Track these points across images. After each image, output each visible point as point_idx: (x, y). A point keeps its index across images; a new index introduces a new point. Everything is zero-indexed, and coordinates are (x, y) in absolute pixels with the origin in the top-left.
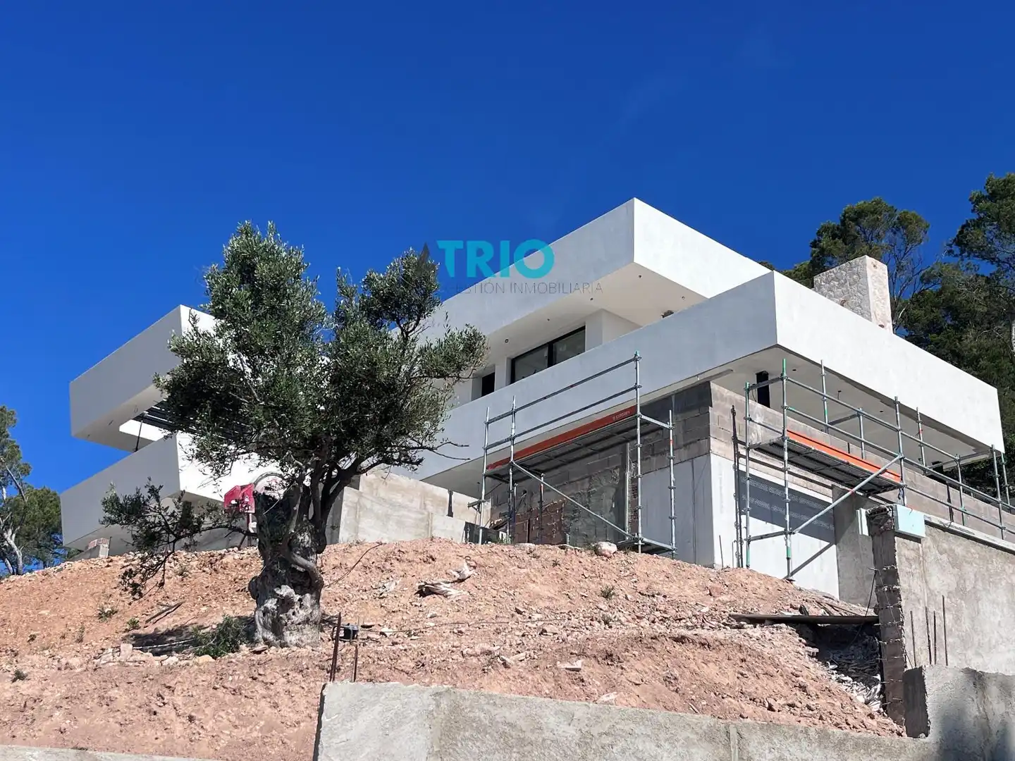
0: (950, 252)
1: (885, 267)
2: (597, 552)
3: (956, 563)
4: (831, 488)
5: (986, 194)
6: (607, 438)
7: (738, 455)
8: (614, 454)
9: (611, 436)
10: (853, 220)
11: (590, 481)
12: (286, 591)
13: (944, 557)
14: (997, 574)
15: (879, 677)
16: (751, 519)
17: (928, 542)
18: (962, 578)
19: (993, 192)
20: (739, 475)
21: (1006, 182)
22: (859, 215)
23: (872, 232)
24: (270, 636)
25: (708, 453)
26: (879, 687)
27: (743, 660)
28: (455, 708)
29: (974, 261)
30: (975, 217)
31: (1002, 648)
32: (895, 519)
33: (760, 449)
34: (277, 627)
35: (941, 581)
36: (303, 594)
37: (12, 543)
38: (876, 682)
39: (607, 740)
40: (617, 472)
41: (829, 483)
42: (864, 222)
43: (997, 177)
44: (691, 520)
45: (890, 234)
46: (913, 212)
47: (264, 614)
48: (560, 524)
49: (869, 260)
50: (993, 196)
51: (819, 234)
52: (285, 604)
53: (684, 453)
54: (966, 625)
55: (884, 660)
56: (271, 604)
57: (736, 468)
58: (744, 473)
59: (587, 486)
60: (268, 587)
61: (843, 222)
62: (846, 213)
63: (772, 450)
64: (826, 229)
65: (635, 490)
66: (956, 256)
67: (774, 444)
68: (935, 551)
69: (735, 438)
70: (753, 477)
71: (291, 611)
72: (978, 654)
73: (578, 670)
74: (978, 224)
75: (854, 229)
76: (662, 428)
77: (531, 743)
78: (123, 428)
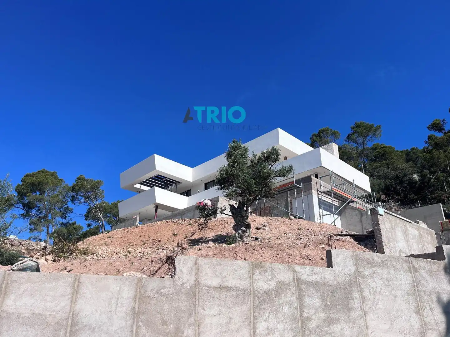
0: (346, 141)
1: (337, 145)
2: (290, 219)
3: (390, 221)
4: (338, 202)
5: (355, 126)
6: (285, 190)
7: (318, 194)
8: (285, 194)
9: (286, 189)
10: (322, 132)
11: (278, 200)
12: (243, 229)
13: (388, 220)
14: (398, 224)
15: (376, 249)
16: (323, 210)
17: (384, 216)
18: (392, 225)
19: (357, 126)
20: (319, 199)
21: (361, 123)
22: (323, 131)
23: (326, 136)
24: (240, 239)
25: (312, 194)
26: (376, 251)
27: (351, 245)
28: (357, 255)
29: (353, 143)
30: (352, 132)
31: (401, 241)
32: (378, 211)
33: (324, 193)
34: (242, 238)
35: (388, 225)
36: (247, 229)
37: (101, 216)
38: (375, 250)
39: (386, 262)
40: (286, 198)
41: (338, 201)
42: (324, 133)
43: (358, 122)
44: (308, 211)
45: (330, 136)
46: (337, 131)
47: (238, 234)
48: (270, 212)
49: (334, 144)
50: (357, 127)
51: (312, 136)
52: (244, 232)
53: (305, 194)
54: (394, 236)
55: (377, 245)
56: (240, 232)
57: (318, 197)
58: (321, 199)
59: (277, 202)
60: (239, 228)
61: (319, 133)
62: (320, 130)
63: (328, 193)
64: (314, 135)
65: (291, 203)
66: (347, 142)
67: (328, 192)
68: (386, 218)
69: (317, 190)
70: (323, 200)
71: (245, 233)
72: (397, 243)
73: (324, 247)
74: (353, 133)
75: (322, 135)
76: (299, 187)
77: (372, 263)
78: (135, 186)
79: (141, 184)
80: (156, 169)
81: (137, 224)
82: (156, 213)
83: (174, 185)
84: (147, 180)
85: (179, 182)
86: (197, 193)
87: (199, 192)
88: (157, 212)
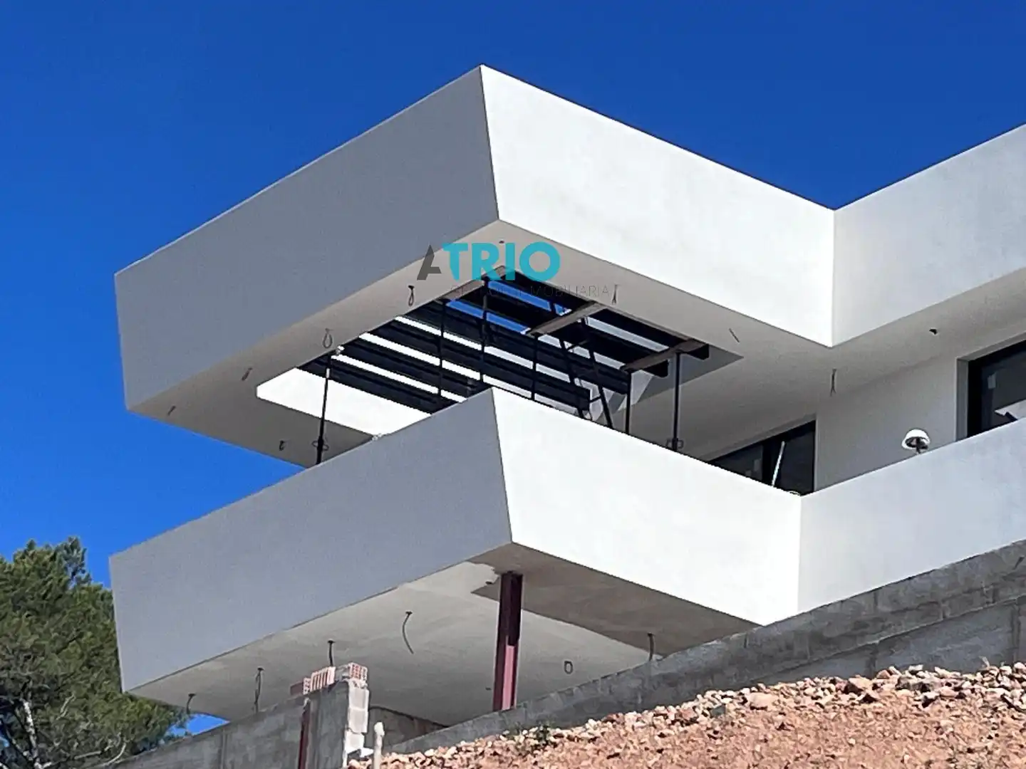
78: (267, 391)
79: (321, 366)
80: (501, 217)
81: (349, 749)
82: (510, 649)
83: (641, 379)
84: (392, 330)
85: (703, 351)
86: (904, 456)
87: (918, 445)
88: (514, 642)
